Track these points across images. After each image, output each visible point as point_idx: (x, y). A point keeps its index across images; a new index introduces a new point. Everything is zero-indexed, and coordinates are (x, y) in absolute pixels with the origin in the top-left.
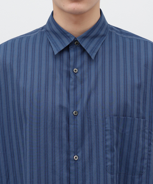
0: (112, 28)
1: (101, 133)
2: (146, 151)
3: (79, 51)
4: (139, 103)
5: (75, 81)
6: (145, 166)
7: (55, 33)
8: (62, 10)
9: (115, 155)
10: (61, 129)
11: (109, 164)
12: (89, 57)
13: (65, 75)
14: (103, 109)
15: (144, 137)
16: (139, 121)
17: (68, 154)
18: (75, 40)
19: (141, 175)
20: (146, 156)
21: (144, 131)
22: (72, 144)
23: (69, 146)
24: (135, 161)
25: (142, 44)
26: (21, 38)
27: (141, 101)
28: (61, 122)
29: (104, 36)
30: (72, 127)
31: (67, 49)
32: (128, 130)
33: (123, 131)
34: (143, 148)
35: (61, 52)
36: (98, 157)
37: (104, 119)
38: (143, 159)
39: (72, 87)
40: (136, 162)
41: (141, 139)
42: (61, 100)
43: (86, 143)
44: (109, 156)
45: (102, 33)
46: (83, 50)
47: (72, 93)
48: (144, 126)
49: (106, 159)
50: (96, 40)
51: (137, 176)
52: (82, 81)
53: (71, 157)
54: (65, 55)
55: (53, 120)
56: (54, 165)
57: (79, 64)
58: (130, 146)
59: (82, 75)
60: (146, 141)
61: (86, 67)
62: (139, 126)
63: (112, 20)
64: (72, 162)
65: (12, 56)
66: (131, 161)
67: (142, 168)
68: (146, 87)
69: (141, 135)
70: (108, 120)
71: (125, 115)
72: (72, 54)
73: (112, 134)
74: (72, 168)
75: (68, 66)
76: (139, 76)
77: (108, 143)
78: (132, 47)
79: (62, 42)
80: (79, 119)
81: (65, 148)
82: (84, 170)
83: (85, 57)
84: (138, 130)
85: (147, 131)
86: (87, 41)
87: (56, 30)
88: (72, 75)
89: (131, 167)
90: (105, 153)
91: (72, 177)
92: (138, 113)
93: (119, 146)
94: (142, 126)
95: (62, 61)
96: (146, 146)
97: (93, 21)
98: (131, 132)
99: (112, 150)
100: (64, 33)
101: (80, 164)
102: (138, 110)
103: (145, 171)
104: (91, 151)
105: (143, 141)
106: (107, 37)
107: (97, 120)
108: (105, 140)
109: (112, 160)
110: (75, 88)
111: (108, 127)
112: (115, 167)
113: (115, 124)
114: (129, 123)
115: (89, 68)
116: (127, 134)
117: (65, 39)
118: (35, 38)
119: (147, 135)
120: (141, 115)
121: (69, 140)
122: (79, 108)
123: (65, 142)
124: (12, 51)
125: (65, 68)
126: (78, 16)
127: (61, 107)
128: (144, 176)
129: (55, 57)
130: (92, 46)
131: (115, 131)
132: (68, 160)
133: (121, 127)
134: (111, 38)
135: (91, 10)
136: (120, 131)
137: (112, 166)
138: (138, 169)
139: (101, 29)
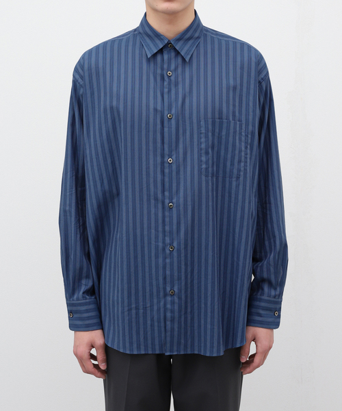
0: (207, 30)
1: (195, 136)
2: (243, 154)
3: (173, 54)
4: (234, 106)
5: (169, 84)
6: (242, 169)
7: (149, 36)
8: (155, 10)
9: (211, 158)
10: (155, 132)
11: (204, 166)
12: (184, 59)
13: (159, 78)
14: (198, 112)
15: (240, 140)
16: (235, 124)
17: (163, 156)
18: (169, 43)
19: (238, 178)
20: (243, 159)
21: (240, 134)
22: (166, 147)
23: (163, 149)
24: (232, 164)
25: (238, 46)
26: (113, 41)
27: (237, 104)
28: (155, 125)
29: (198, 38)
30: (166, 130)
31: (161, 51)
32: (224, 133)
33: (219, 134)
34: (240, 151)
35: (155, 55)
36: (192, 160)
37: (199, 121)
38: (240, 161)
39: (166, 90)
40: (234, 165)
41: (237, 141)
42: (155, 103)
43: (181, 146)
44: (204, 159)
45: (197, 35)
46: (178, 53)
47: (166, 96)
48: (241, 128)
49: (201, 161)
50: (190, 42)
51: (234, 179)
52: (176, 84)
53: (166, 160)
54: (159, 57)
55: (147, 123)
56: (148, 168)
57: (173, 67)
58: (226, 149)
59: (177, 77)
60: (243, 144)
61: (180, 70)
62: (235, 128)
63: (207, 22)
64: (166, 165)
65: (104, 58)
66: (228, 164)
67: (239, 170)
68: (241, 90)
69: (237, 138)
70: (202, 123)
71: (220, 118)
72: (166, 57)
73: (207, 137)
74: (167, 171)
75: (162, 69)
76: (235, 79)
77: (203, 146)
78: (227, 50)
79: (155, 45)
80: (173, 122)
81: (159, 151)
82: (178, 172)
83: (180, 60)
84: (235, 132)
85: (243, 134)
86: (181, 43)
87: (150, 33)
88: (166, 78)
89: (228, 170)
90: (200, 156)
91: (167, 179)
92: (234, 115)
93: (216, 149)
94: (238, 129)
95: (155, 63)
96: (243, 149)
97: (186, 22)
98: (228, 135)
99: (207, 153)
100: (158, 35)
101: (174, 167)
102: (234, 113)
103: (242, 173)
104: (185, 154)
105: (240, 144)
106: (202, 40)
107: (191, 123)
108: (200, 143)
109: (207, 163)
110: (169, 91)
111: (203, 130)
112: (210, 169)
113: (210, 127)
114: (225, 125)
115: (183, 72)
116: (224, 137)
117: (158, 42)
118: (128, 41)
119: (243, 139)
120: (237, 118)
121: (163, 143)
122: (173, 111)
123: (159, 145)
124: (105, 53)
125: (159, 71)
126: (172, 16)
127: (155, 110)
128: (241, 178)
129: (148, 60)
130: (186, 48)
131: (210, 134)
132: (163, 163)
133: (217, 130)
134: (205, 41)
135: (185, 9)
136: (217, 134)
137: (207, 169)
138: (235, 171)
139: (195, 31)
